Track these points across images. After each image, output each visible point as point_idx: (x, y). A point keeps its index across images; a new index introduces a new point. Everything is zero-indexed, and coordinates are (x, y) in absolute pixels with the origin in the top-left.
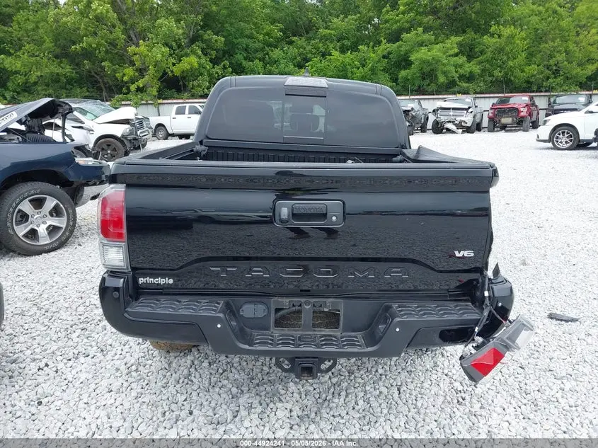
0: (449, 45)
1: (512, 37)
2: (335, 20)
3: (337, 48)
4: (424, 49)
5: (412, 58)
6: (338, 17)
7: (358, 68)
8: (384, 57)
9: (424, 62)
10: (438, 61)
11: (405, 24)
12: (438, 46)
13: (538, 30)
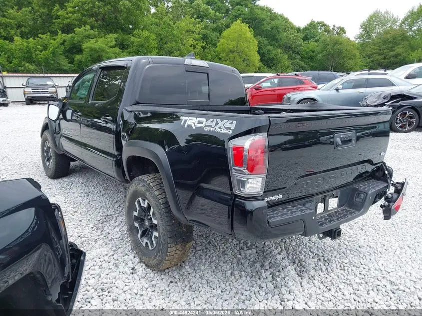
0: (109, 40)
1: (148, 38)
2: (11, 11)
3: (18, 34)
4: (92, 41)
5: (84, 46)
6: (12, 8)
7: (41, 51)
8: (61, 44)
9: (92, 50)
10: (103, 50)
11: (75, 21)
12: (101, 39)
13: (161, 35)
